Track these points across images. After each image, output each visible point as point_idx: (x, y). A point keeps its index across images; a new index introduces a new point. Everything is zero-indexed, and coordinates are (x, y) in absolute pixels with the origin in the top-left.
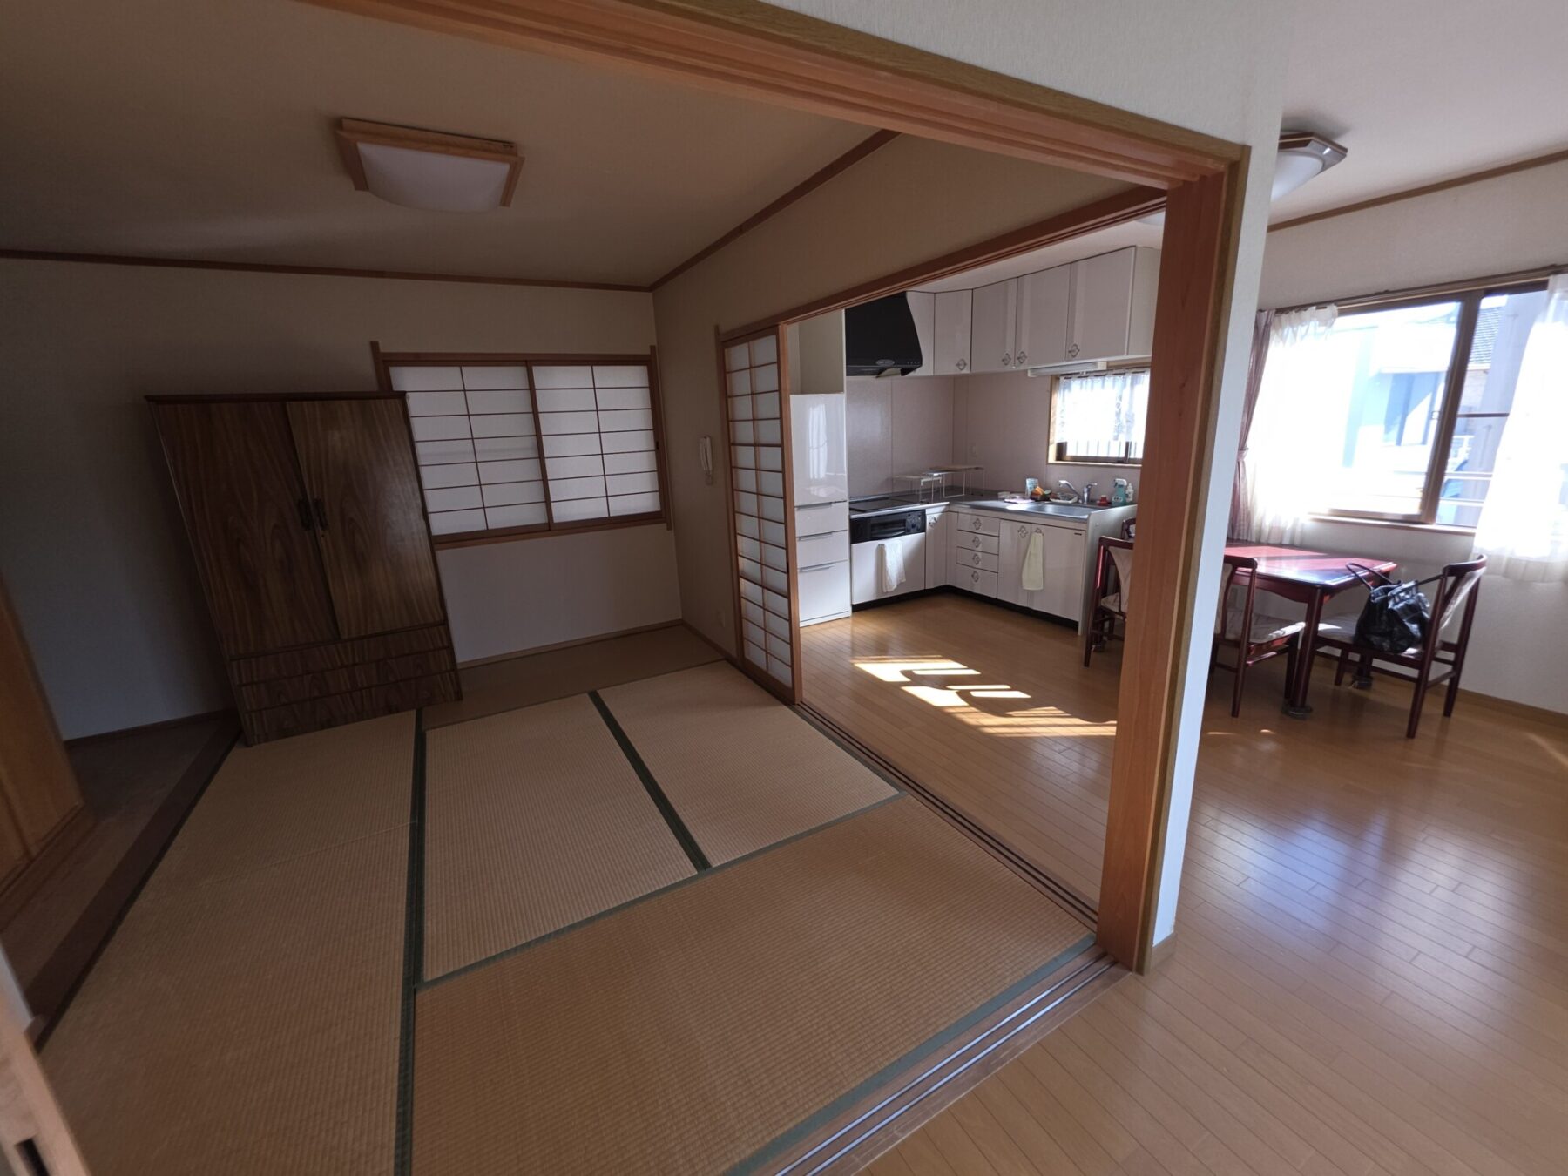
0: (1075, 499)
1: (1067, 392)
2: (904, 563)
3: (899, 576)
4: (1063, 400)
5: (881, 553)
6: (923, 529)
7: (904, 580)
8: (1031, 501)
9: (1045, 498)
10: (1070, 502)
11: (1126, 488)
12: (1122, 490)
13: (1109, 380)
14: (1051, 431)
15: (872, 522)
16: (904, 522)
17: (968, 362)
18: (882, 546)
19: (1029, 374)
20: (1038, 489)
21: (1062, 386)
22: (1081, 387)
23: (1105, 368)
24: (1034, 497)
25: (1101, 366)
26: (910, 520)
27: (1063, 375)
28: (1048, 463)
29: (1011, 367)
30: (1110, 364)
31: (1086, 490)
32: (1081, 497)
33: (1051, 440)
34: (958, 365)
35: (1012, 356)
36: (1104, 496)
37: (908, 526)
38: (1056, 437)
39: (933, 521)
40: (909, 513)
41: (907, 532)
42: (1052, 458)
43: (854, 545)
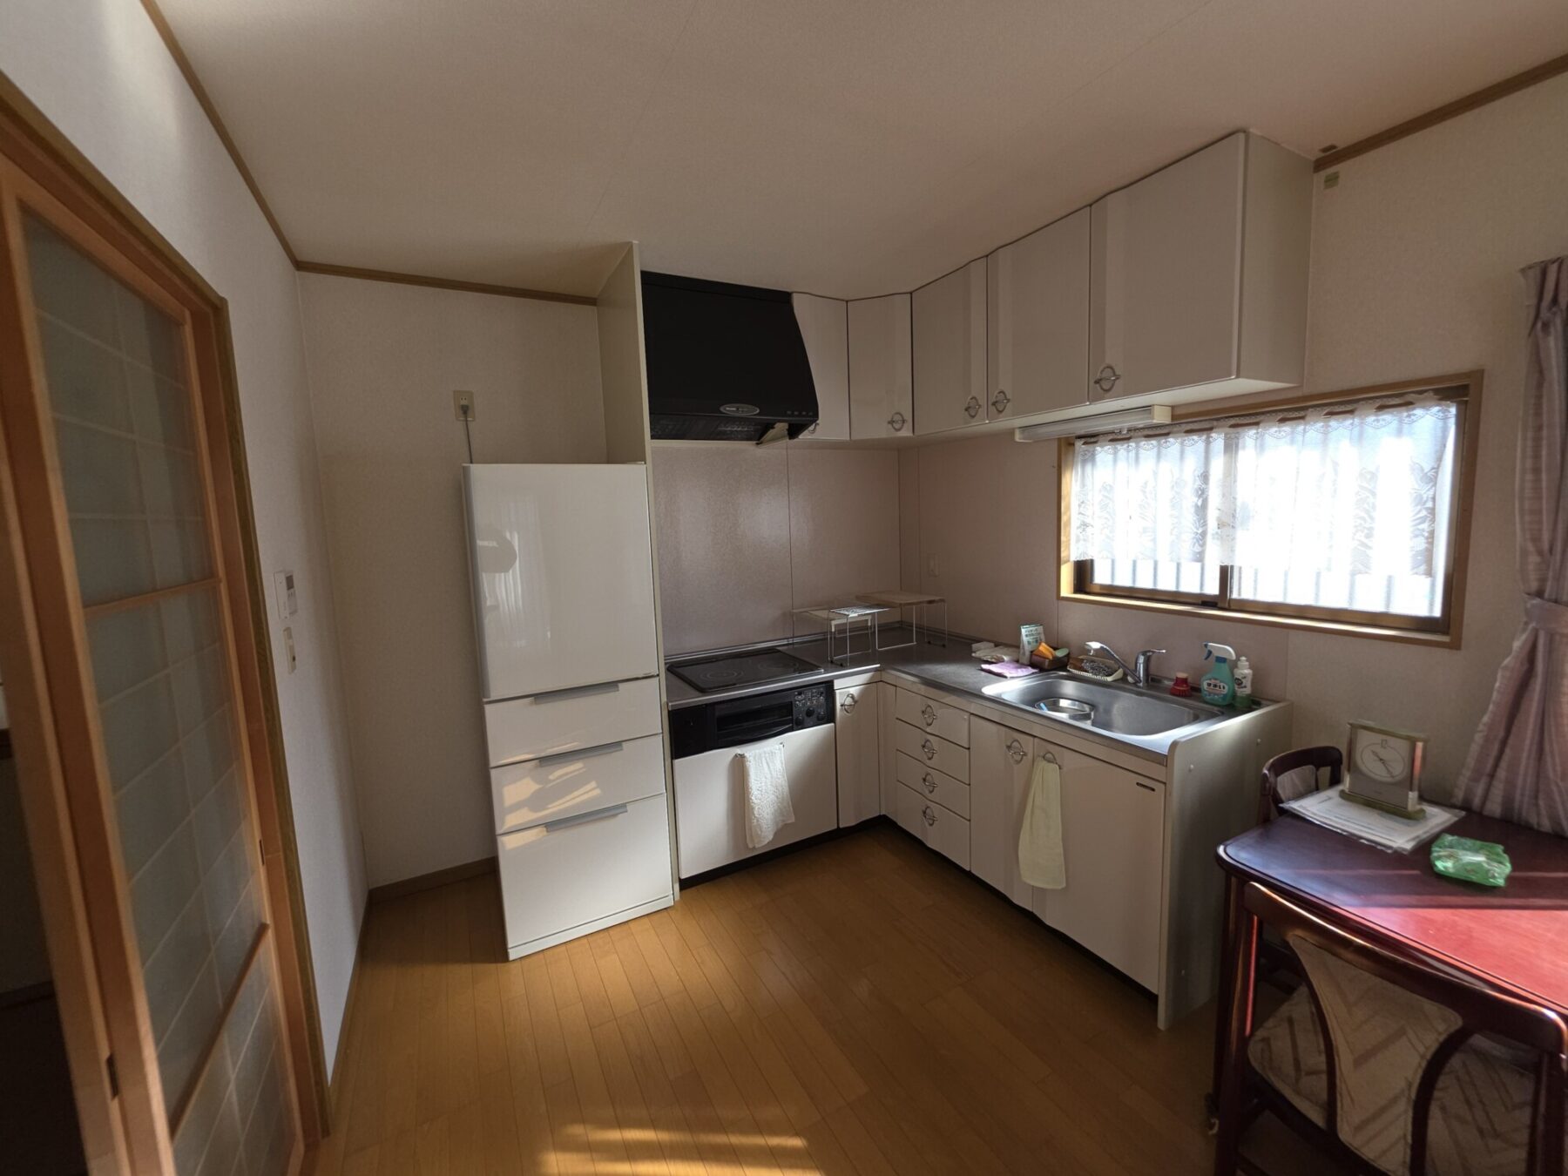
0: (1119, 674)
1: (1089, 467)
2: (790, 787)
3: (780, 812)
4: (1083, 485)
5: (739, 773)
6: (829, 717)
7: (792, 820)
8: (1031, 670)
9: (1060, 665)
10: (1109, 679)
11: (1234, 665)
12: (1225, 667)
13: (1173, 445)
14: (1063, 538)
15: (717, 714)
16: (788, 708)
17: (908, 417)
18: (740, 759)
19: (1018, 437)
20: (1044, 648)
21: (1079, 458)
22: (1115, 461)
23: (1167, 421)
24: (1036, 663)
25: (1161, 417)
26: (800, 702)
27: (1080, 437)
28: (1059, 598)
29: (985, 424)
30: (1178, 412)
31: (1141, 660)
32: (1130, 671)
33: (1063, 554)
34: (891, 422)
35: (983, 401)
36: (1182, 675)
37: (799, 712)
38: (1074, 550)
39: (849, 701)
40: (800, 689)
41: (800, 725)
42: (1066, 589)
43: (677, 762)
